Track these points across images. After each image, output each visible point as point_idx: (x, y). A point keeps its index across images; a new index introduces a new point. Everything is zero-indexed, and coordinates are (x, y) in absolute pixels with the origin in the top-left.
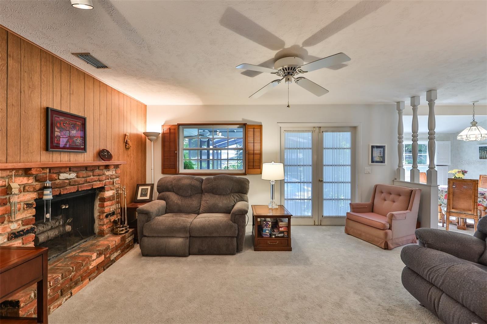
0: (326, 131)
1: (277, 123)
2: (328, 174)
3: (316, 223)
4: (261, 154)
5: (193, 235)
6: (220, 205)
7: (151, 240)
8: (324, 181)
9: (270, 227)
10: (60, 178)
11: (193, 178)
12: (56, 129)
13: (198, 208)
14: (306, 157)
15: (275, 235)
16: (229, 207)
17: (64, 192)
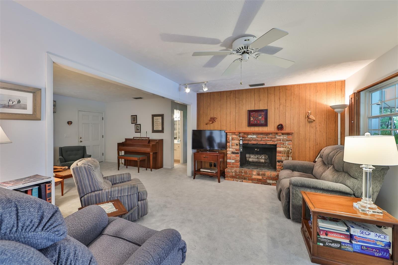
10: (248, 137)
12: (251, 118)
17: (250, 142)
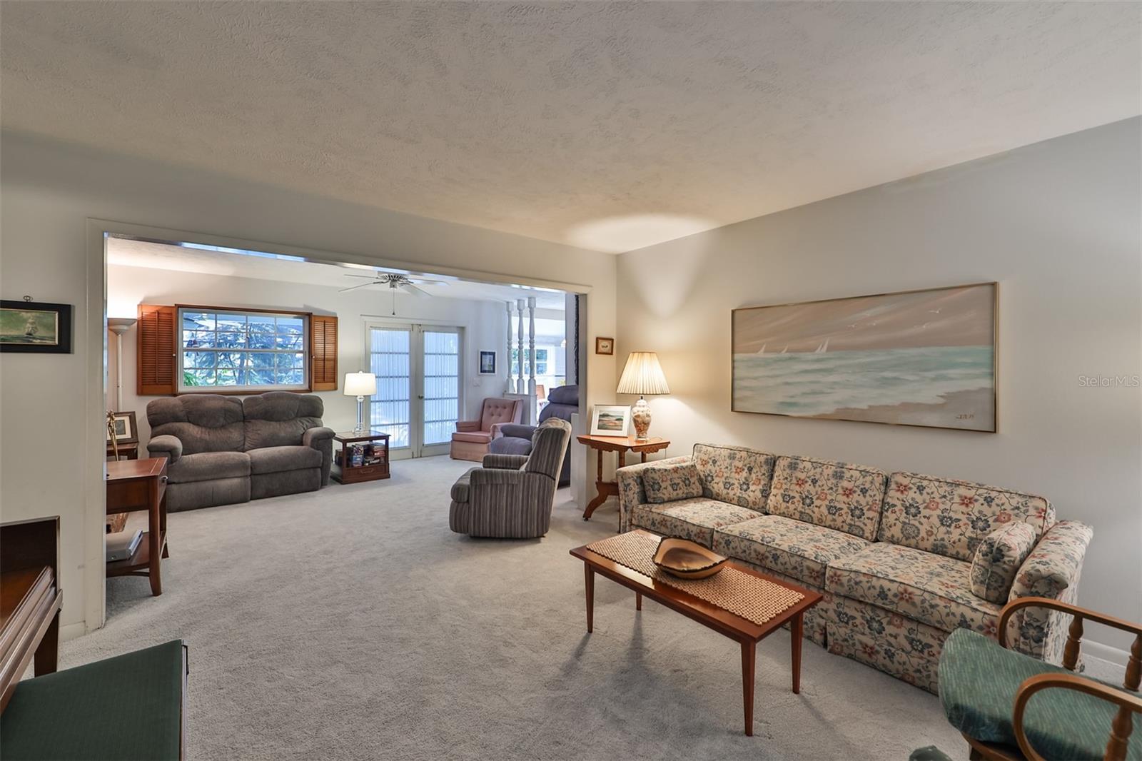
0: (427, 331)
1: (361, 315)
2: (430, 388)
3: (415, 455)
4: (335, 360)
5: (256, 471)
6: (282, 434)
7: (184, 487)
8: (425, 397)
9: (363, 453)
11: (224, 399)
13: (242, 443)
14: (403, 365)
15: (369, 462)
16: (296, 437)
